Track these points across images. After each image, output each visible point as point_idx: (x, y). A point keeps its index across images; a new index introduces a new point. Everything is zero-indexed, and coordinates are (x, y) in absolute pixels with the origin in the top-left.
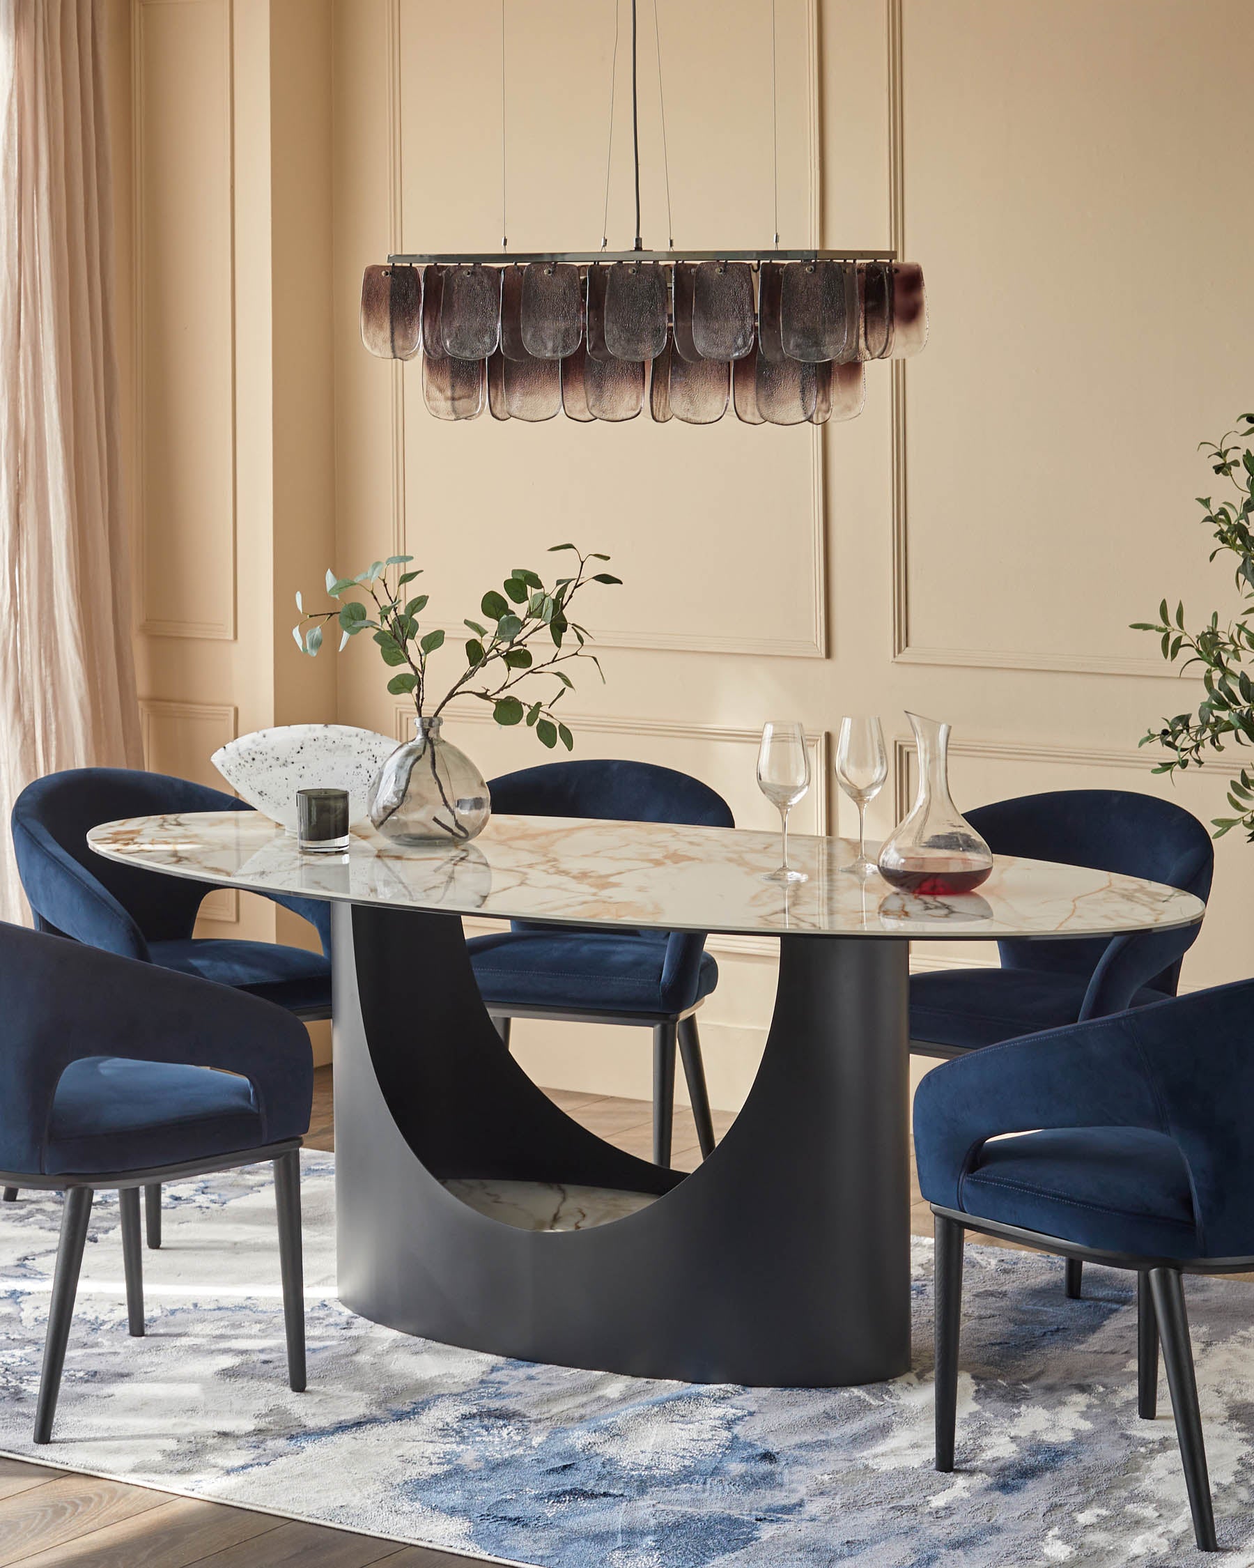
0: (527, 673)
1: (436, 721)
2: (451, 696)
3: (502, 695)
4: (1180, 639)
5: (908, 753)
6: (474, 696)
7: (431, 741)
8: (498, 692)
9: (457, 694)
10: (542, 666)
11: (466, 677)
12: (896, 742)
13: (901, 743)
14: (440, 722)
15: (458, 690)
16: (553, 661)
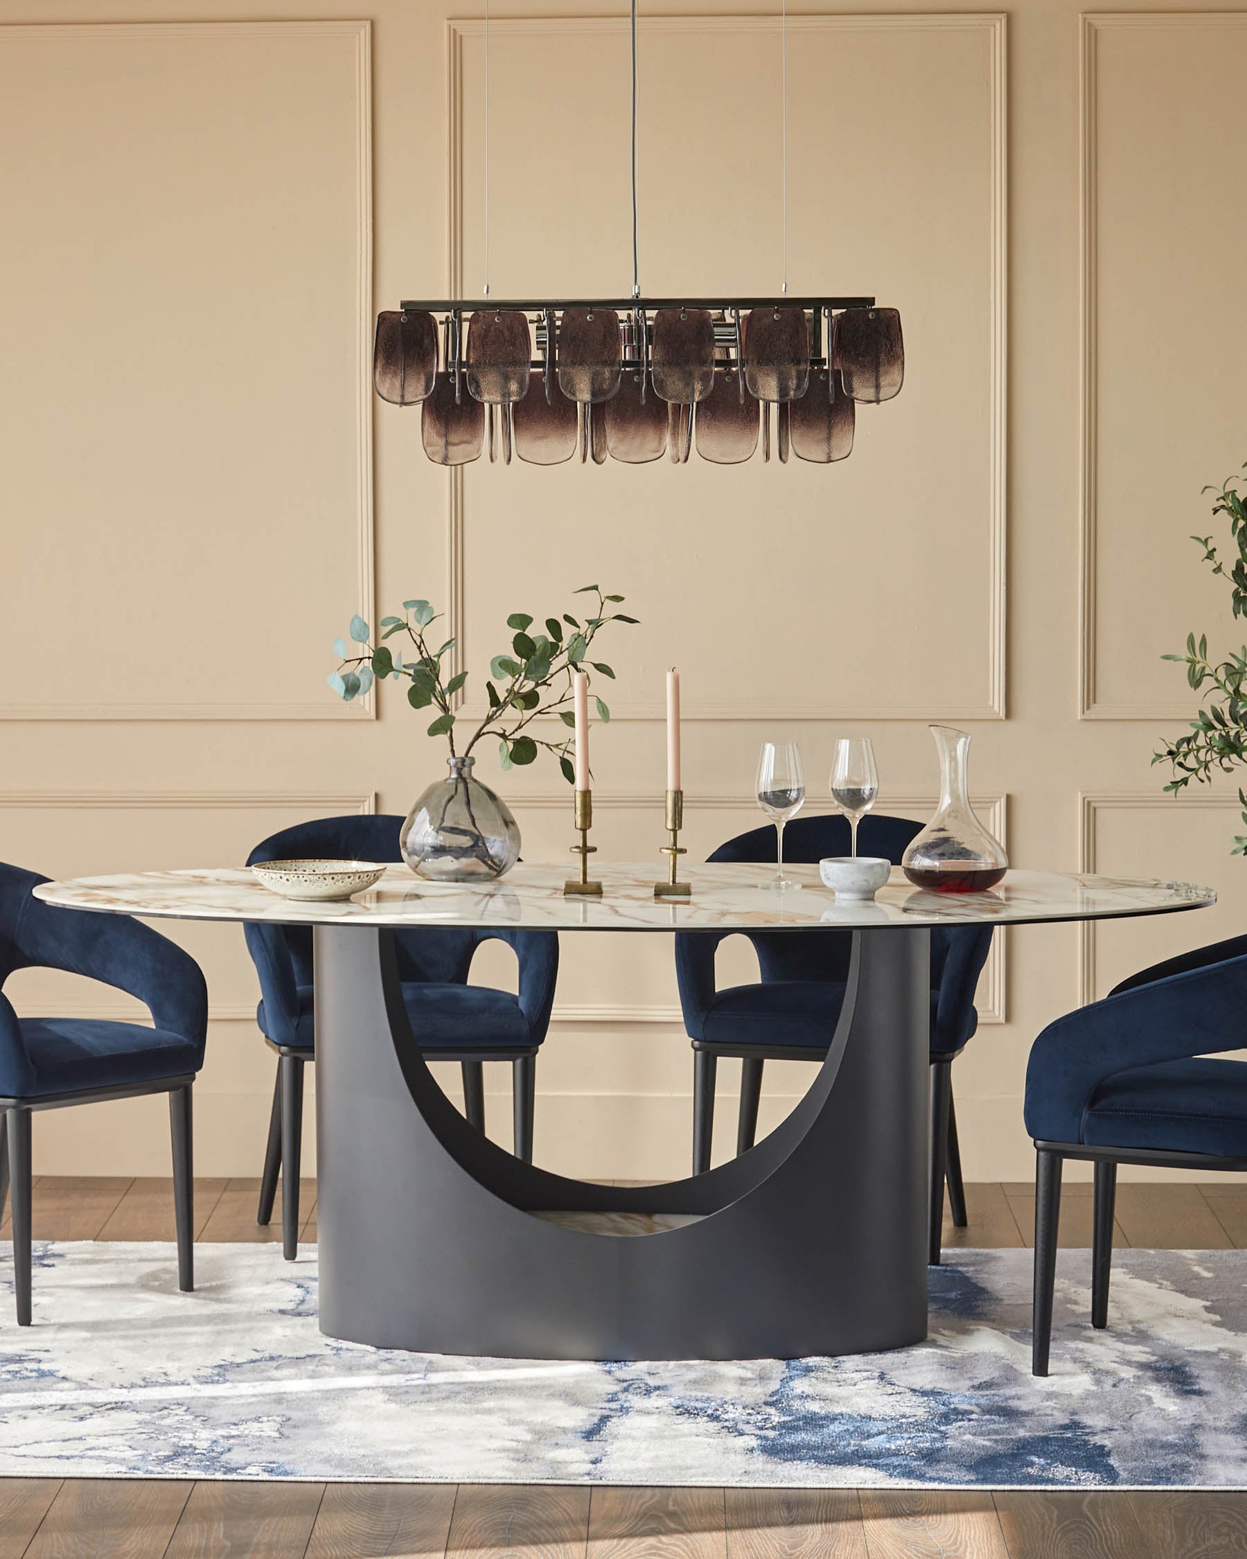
0: (536, 714)
1: (467, 762)
2: (478, 736)
3: (517, 736)
4: (1204, 668)
5: (1095, 809)
6: (497, 736)
7: (464, 780)
8: (513, 733)
9: (484, 734)
10: (550, 706)
11: (489, 719)
12: (1084, 799)
13: (1089, 799)
14: (473, 761)
15: (484, 730)
16: (561, 702)
